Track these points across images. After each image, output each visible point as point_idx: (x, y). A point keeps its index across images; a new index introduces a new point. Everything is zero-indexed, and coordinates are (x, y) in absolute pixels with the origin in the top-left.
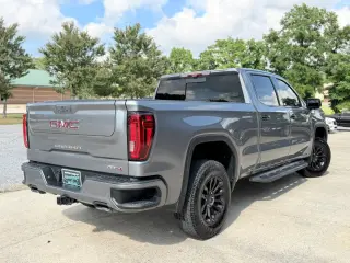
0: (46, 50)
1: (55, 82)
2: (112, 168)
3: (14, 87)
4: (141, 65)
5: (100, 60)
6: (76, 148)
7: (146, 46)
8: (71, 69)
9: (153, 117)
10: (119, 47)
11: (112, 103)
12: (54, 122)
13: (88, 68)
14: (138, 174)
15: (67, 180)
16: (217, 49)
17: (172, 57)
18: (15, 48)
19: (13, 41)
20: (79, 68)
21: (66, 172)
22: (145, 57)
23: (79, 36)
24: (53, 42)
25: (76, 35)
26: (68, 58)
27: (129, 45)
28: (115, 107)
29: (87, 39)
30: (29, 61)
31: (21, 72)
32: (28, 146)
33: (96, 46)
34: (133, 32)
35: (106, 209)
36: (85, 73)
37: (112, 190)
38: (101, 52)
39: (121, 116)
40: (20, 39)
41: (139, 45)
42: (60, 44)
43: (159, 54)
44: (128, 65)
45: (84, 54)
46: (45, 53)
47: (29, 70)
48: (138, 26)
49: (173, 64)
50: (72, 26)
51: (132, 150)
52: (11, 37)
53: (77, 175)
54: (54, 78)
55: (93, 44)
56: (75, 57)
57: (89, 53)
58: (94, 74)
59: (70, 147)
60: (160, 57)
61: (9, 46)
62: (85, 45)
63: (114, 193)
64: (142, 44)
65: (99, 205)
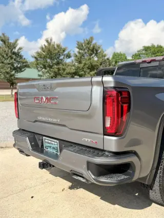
0: (36, 56)
1: (41, 76)
2: (87, 140)
3: (17, 79)
4: (94, 64)
5: (68, 61)
6: (54, 120)
7: (97, 51)
8: (51, 67)
9: (129, 93)
10: (79, 53)
11: (89, 79)
12: (38, 99)
13: (61, 66)
14: (114, 150)
15: (47, 147)
16: (144, 52)
17: (113, 58)
18: (17, 55)
19: (16, 50)
20: (55, 66)
21: (46, 140)
22: (96, 59)
23: (56, 46)
24: (40, 50)
25: (53, 45)
26: (49, 60)
27: (86, 51)
28: (91, 84)
29: (61, 48)
30: (25, 62)
31: (21, 69)
32: (18, 117)
33: (66, 52)
34: (89, 43)
35: (81, 179)
36: (59, 69)
37: (88, 163)
38: (69, 56)
39: (97, 92)
40: (20, 49)
41: (92, 51)
42: (44, 52)
43: (105, 56)
44: (85, 64)
45: (58, 58)
46: (36, 58)
47: (26, 68)
48: (92, 38)
49: (114, 63)
50: (51, 40)
51: (108, 125)
52: (15, 48)
53: (55, 144)
54: (40, 73)
55: (64, 51)
56: (53, 60)
57: (62, 57)
58: (64, 70)
59: (50, 120)
60: (106, 58)
61: (14, 53)
62: (59, 52)
63: (89, 165)
64: (94, 51)
65: (75, 174)
